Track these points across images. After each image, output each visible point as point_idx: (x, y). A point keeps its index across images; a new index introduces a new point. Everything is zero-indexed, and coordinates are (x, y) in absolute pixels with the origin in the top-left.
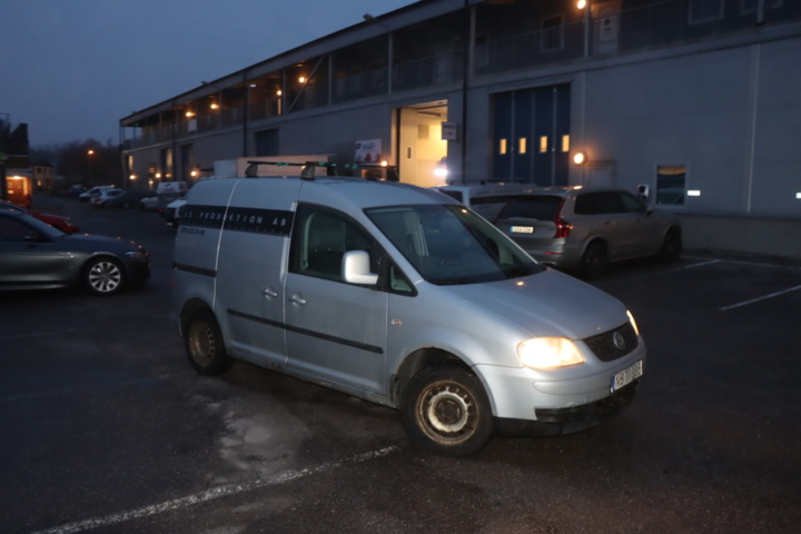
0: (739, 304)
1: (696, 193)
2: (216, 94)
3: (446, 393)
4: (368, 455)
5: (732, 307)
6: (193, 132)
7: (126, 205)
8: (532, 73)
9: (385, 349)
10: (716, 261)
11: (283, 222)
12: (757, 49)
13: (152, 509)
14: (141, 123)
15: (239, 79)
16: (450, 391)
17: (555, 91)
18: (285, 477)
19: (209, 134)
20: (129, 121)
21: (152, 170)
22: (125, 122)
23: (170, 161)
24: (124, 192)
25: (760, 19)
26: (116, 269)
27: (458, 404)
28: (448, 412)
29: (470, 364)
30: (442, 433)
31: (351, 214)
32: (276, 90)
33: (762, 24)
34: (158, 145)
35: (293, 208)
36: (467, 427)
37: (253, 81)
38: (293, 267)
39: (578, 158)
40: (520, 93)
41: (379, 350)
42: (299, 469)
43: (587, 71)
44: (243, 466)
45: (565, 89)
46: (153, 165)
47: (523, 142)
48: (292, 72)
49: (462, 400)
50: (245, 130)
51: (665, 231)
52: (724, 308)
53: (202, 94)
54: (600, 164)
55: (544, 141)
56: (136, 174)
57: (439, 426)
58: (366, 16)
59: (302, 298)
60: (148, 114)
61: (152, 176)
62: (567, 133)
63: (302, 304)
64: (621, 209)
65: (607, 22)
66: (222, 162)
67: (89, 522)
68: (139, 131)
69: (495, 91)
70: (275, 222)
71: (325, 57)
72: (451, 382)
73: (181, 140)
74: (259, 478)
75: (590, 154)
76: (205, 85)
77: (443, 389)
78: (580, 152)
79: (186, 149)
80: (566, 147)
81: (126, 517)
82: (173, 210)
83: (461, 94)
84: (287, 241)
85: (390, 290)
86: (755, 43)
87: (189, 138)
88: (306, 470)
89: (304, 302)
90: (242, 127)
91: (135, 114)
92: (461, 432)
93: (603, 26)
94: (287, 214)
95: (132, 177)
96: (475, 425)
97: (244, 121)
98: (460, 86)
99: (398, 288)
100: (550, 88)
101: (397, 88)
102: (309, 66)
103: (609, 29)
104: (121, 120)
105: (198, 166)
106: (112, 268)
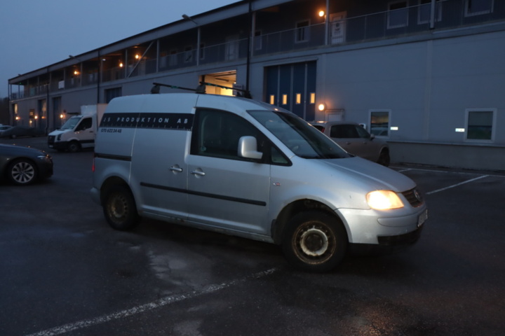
0: (436, 191)
1: (396, 128)
2: (78, 65)
3: (313, 229)
4: (261, 273)
5: (432, 192)
6: (62, 89)
7: (14, 136)
8: (292, 54)
9: (268, 203)
10: (409, 169)
11: (186, 121)
12: (430, 43)
13: (126, 313)
14: (23, 83)
15: (96, 55)
16: (315, 228)
17: (306, 65)
18: (211, 288)
19: (73, 90)
20: (16, 80)
21: (32, 114)
22: (12, 82)
23: (44, 109)
24: (12, 128)
25: (432, 26)
26: (31, 168)
27: (321, 237)
28: (314, 242)
29: (333, 209)
30: (311, 257)
31: (239, 114)
32: (119, 63)
33: (433, 29)
34: (37, 97)
35: (193, 111)
36: (327, 252)
37: (103, 57)
38: (194, 151)
39: (321, 107)
40: (283, 66)
41: (263, 204)
42: (219, 283)
43: (327, 53)
44: (178, 283)
45: (313, 64)
46: (33, 110)
47: (285, 97)
48: (132, 51)
49: (324, 234)
50: (98, 87)
51: (381, 151)
52: (429, 193)
53: (68, 64)
54: (335, 111)
55: (299, 97)
56: (20, 116)
57: (308, 253)
58: (184, 16)
59: (202, 171)
60: (29, 76)
61: (32, 117)
62: (314, 91)
63: (202, 175)
64: (356, 135)
65: (338, 25)
66: (86, 107)
67: (82, 323)
68: (22, 88)
69: (267, 65)
70: (179, 121)
71: (155, 41)
72: (317, 222)
73: (53, 94)
74: (193, 290)
75: (329, 104)
76: (71, 58)
77: (311, 227)
78: (322, 103)
79: (57, 100)
80: (312, 101)
81: (108, 318)
82: (54, 137)
83: (245, 67)
84: (189, 134)
85: (271, 163)
86: (429, 40)
87: (59, 93)
88: (224, 284)
89: (204, 174)
90: (96, 86)
91: (20, 76)
92: (323, 256)
93: (334, 28)
94: (188, 116)
95: (17, 118)
96: (333, 251)
97: (98, 82)
98: (245, 61)
99: (277, 162)
100: (303, 64)
101: (202, 63)
102: (142, 48)
103: (338, 29)
104: (9, 80)
105: (65, 112)
106: (28, 166)
